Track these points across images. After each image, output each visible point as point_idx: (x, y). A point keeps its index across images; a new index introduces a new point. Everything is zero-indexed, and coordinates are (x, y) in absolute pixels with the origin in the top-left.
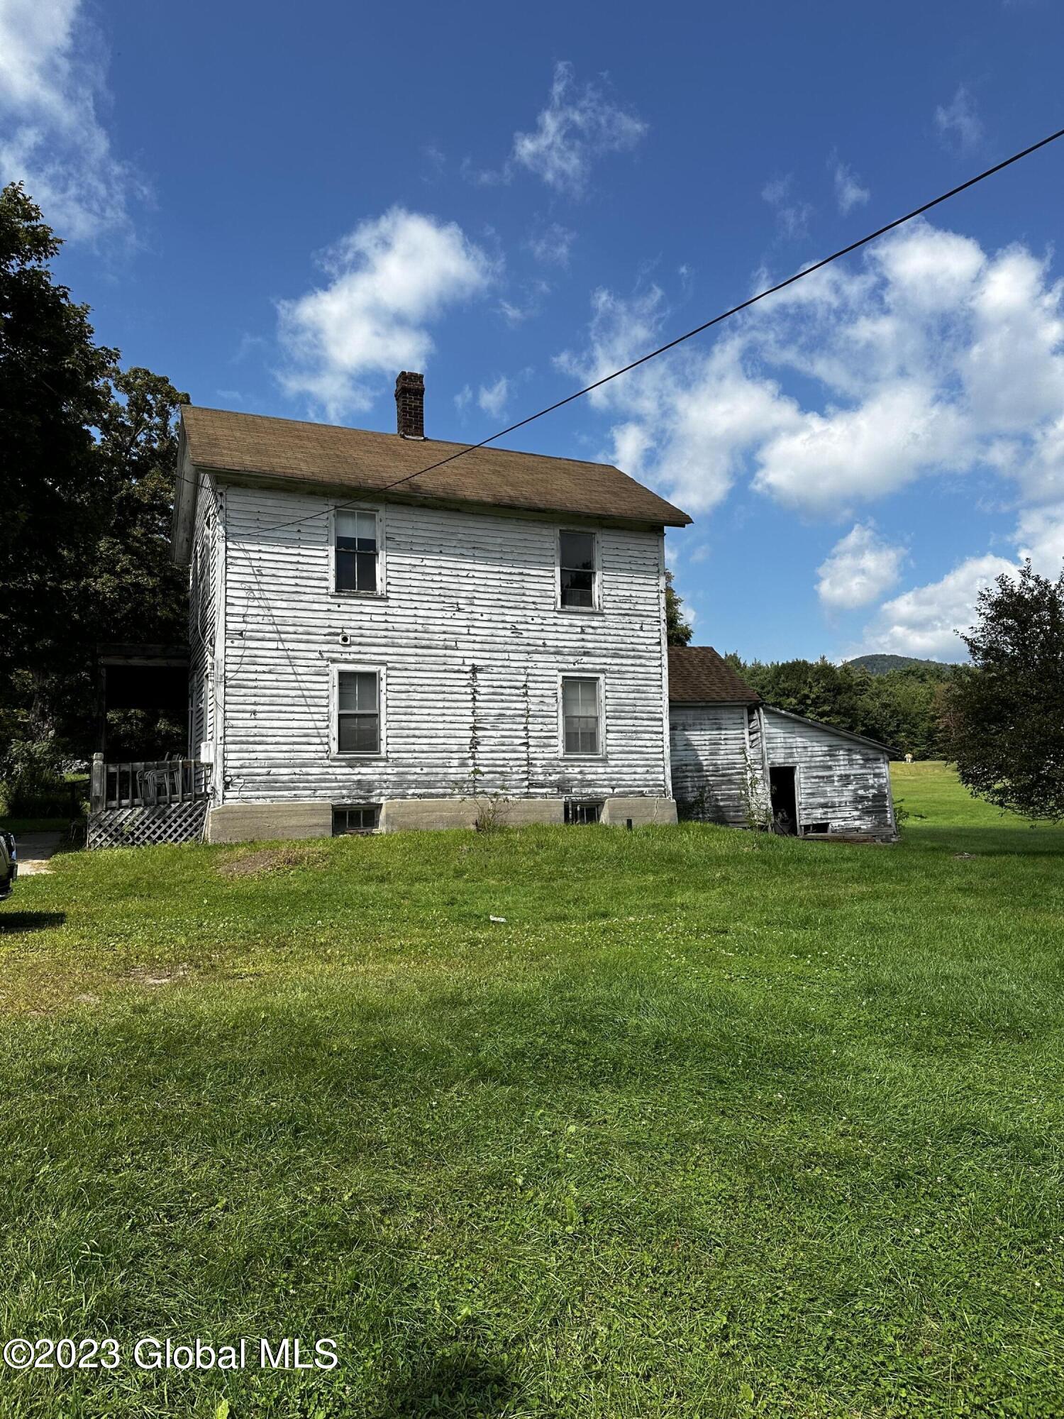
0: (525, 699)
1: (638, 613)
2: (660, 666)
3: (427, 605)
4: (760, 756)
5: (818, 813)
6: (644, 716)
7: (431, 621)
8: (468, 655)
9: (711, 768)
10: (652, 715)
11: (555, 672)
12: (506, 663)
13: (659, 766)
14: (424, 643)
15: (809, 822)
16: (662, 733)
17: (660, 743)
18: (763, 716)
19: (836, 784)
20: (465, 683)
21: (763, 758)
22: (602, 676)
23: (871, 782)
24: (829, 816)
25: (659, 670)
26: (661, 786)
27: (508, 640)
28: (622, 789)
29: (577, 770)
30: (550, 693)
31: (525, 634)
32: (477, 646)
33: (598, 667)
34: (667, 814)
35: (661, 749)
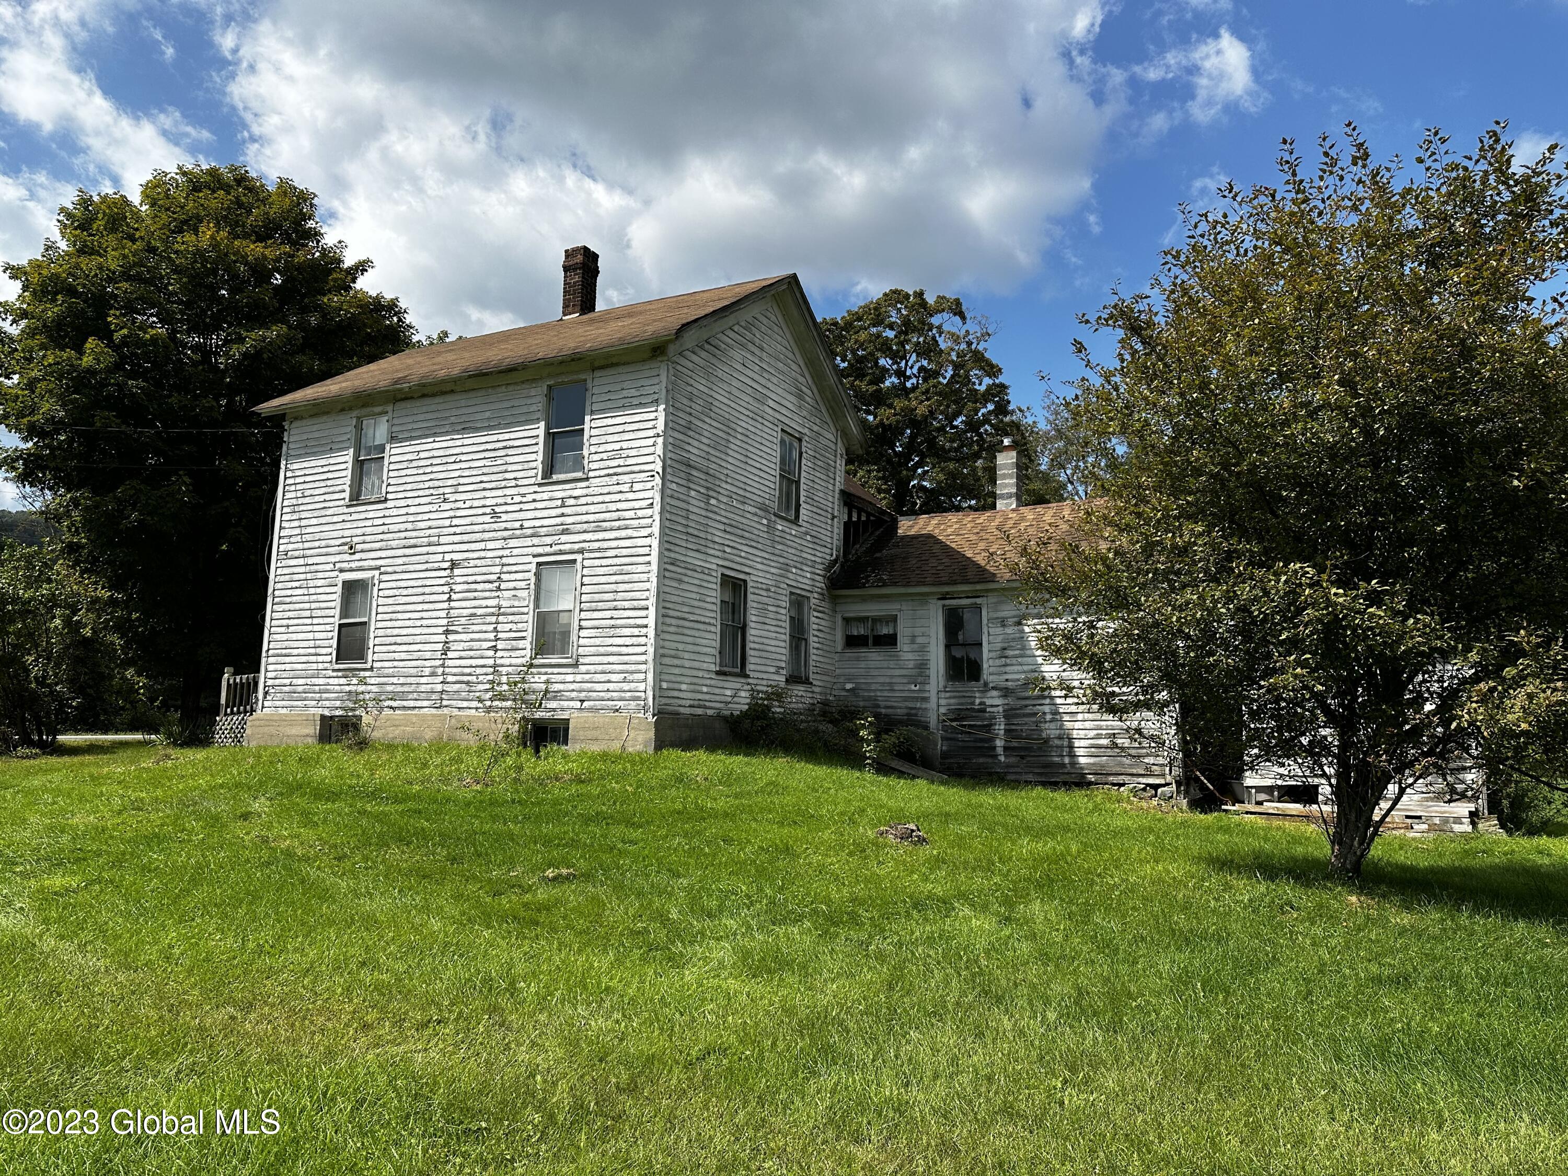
0: (499, 593)
1: (629, 469)
2: (650, 535)
3: (417, 501)
7: (420, 517)
8: (450, 549)
10: (635, 603)
11: (530, 559)
12: (482, 554)
14: (412, 542)
17: (643, 639)
20: (442, 581)
22: (579, 557)
25: (648, 541)
26: (639, 698)
27: (486, 527)
28: (592, 703)
29: (544, 678)
30: (523, 584)
31: (504, 517)
32: (457, 538)
33: (576, 546)
35: (643, 648)
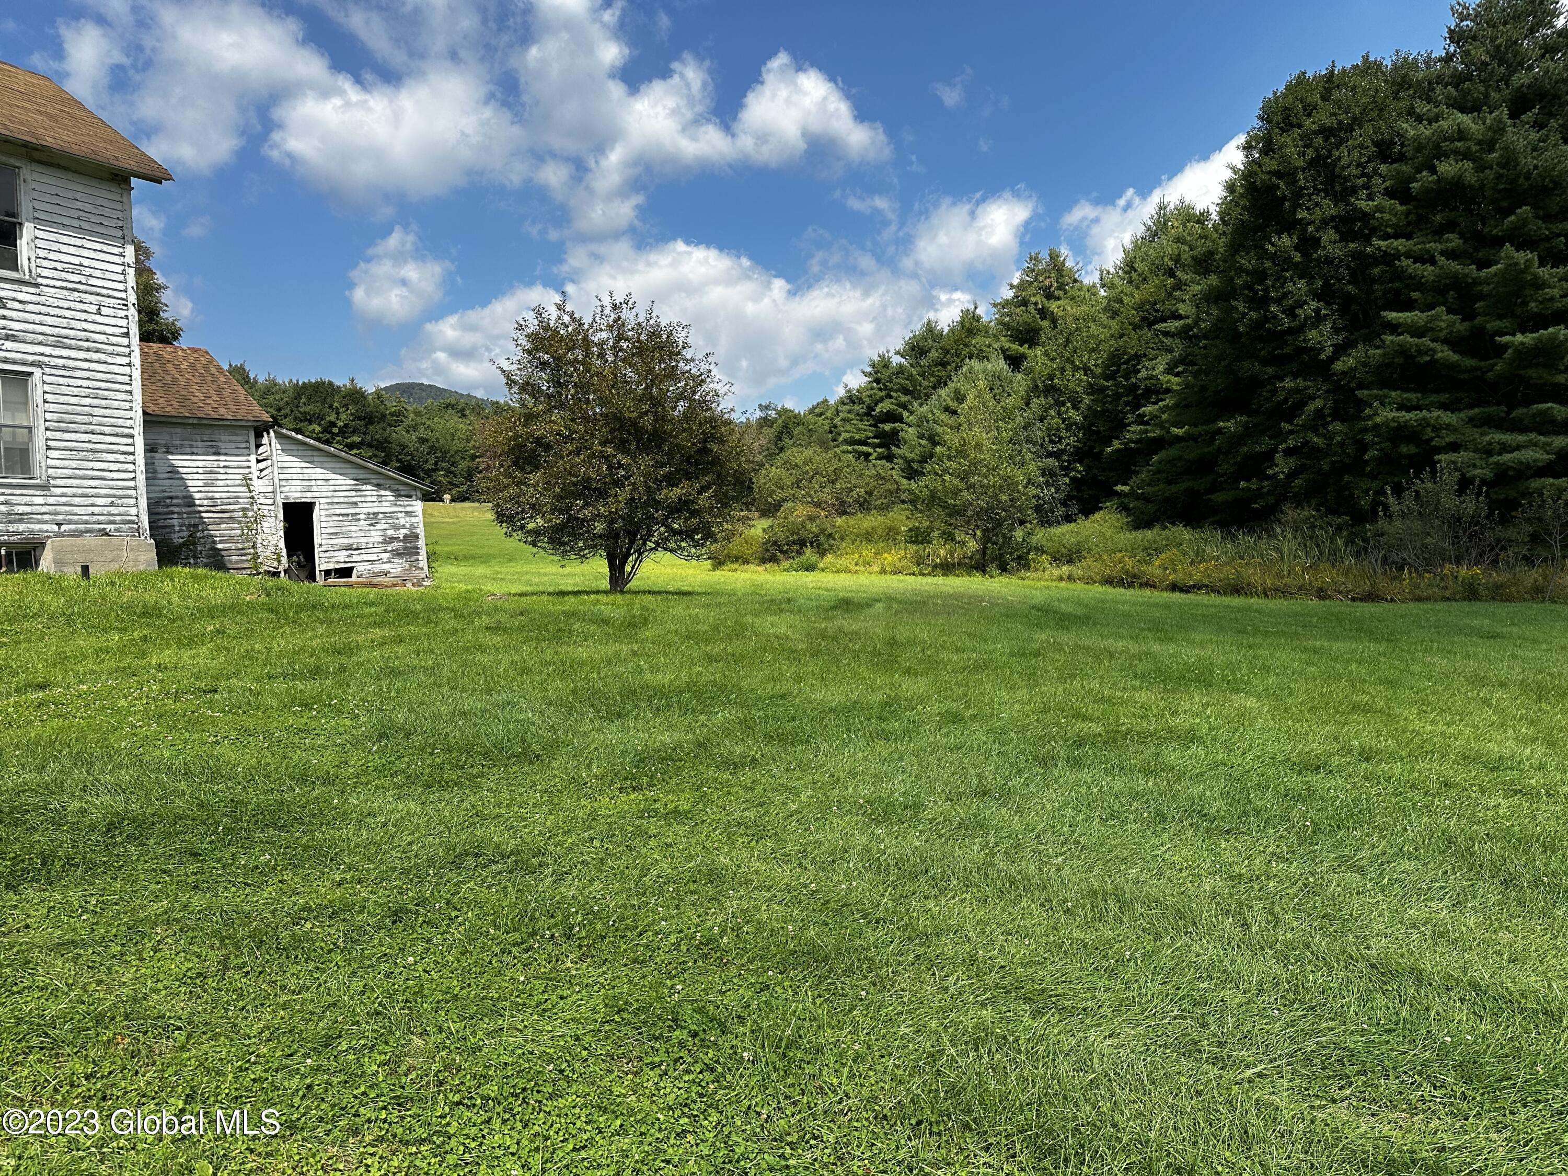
1: (94, 289)
2: (129, 365)
4: (270, 489)
5: (342, 556)
6: (107, 430)
9: (206, 502)
10: (118, 430)
13: (130, 497)
15: (331, 566)
16: (133, 454)
17: (131, 467)
18: (274, 440)
19: (362, 522)
21: (274, 492)
22: (36, 371)
23: (402, 521)
24: (354, 558)
25: (127, 370)
26: (133, 522)
28: (73, 527)
33: (30, 358)
34: (141, 559)
35: (132, 475)
